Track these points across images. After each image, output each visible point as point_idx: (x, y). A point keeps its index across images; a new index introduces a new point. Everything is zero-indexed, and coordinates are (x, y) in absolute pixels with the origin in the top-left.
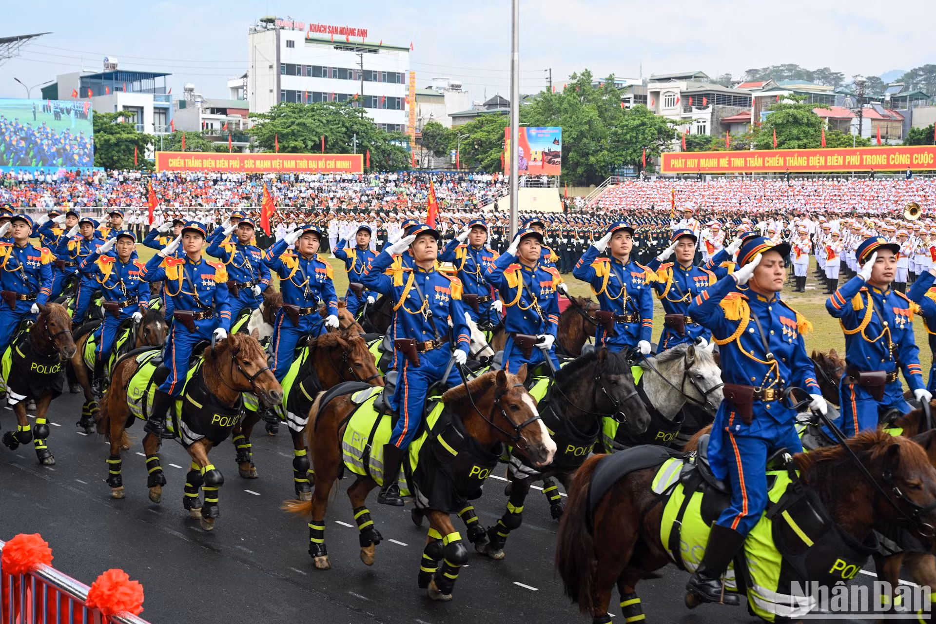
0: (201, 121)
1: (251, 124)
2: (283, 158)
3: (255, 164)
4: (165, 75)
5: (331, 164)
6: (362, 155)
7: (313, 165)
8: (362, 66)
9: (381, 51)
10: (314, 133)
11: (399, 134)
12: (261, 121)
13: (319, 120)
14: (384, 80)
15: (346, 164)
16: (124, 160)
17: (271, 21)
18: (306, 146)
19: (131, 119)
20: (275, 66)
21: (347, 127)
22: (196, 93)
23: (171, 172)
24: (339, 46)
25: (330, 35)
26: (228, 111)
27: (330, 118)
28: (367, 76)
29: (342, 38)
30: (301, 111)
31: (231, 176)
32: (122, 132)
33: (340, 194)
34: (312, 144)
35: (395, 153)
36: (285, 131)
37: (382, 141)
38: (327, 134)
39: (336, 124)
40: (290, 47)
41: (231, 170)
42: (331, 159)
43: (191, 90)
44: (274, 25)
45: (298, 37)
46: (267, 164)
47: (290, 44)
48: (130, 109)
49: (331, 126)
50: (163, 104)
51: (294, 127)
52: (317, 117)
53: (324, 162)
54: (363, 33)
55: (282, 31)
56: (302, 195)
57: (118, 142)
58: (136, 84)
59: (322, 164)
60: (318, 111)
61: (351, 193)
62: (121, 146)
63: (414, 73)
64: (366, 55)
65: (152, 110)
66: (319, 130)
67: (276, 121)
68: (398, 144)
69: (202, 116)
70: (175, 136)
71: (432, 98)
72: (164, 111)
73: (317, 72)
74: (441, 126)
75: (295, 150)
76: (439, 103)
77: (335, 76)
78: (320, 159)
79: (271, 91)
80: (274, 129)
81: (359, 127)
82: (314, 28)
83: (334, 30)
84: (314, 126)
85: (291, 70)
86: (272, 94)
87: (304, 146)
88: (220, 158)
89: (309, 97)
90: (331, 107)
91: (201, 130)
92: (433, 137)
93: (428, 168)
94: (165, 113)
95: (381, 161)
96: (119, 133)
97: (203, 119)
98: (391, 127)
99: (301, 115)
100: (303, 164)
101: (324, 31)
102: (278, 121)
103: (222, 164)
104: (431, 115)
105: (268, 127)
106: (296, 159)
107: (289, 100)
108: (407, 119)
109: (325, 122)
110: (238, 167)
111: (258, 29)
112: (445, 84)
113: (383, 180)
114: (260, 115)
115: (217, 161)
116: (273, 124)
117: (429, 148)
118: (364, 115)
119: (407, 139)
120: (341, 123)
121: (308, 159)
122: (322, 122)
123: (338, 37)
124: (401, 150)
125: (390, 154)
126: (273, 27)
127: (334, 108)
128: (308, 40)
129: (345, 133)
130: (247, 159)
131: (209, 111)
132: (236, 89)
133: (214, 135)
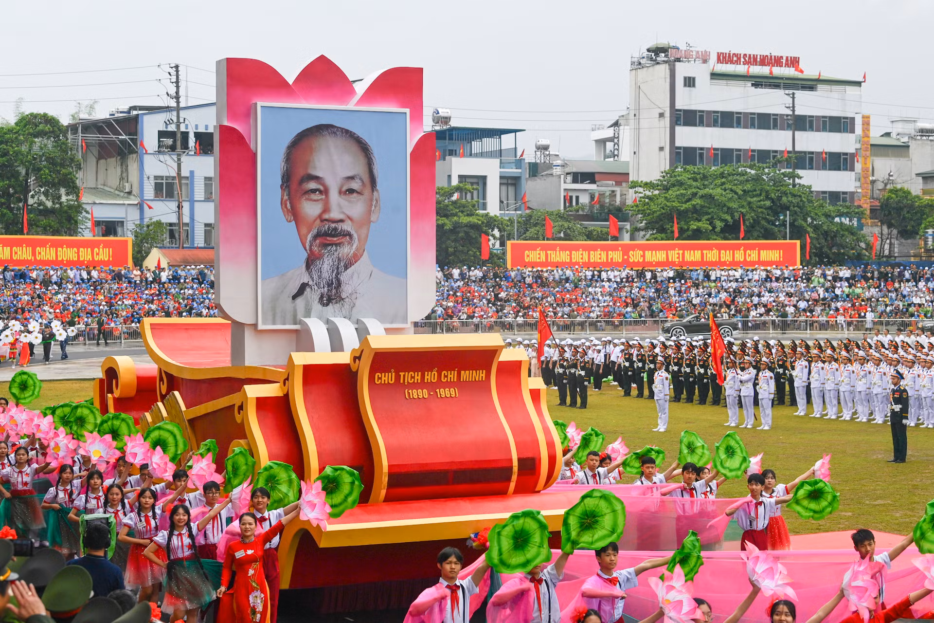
0: (562, 194)
1: (632, 196)
2: (683, 248)
3: (644, 256)
4: (515, 131)
5: (753, 256)
6: (798, 242)
7: (726, 256)
8: (794, 111)
9: (820, 87)
10: (725, 209)
11: (847, 207)
12: (648, 193)
13: (731, 190)
14: (824, 129)
15: (774, 255)
16: (462, 251)
17: (664, 50)
18: (714, 228)
19: (469, 196)
20: (667, 114)
21: (773, 201)
22: (552, 151)
23: (530, 269)
24: (759, 82)
25: (747, 66)
26: (596, 176)
27: (748, 187)
28: (800, 123)
29: (765, 70)
30: (705, 177)
31: (611, 275)
32: (460, 214)
33: (767, 298)
34: (723, 224)
35: (843, 236)
36: (685, 206)
37: (823, 219)
38: (743, 210)
39: (757, 196)
40: (689, 86)
41: (612, 265)
42: (752, 247)
43: (546, 148)
44: (666, 56)
45: (701, 72)
46: (661, 256)
47: (690, 82)
48: (468, 180)
49: (749, 199)
50: (513, 171)
51: (697, 201)
52: (727, 186)
53: (742, 252)
54: (794, 62)
55: (677, 64)
56: (711, 300)
57: (455, 228)
58: (476, 146)
59: (739, 256)
60: (730, 178)
61: (782, 298)
62: (459, 232)
63: (868, 117)
64: (799, 94)
65: (497, 181)
66: (731, 205)
67: (670, 192)
68: (846, 221)
69: (564, 186)
70: (530, 216)
71: (890, 151)
72: (513, 182)
73: (727, 120)
74: (909, 193)
75: (697, 234)
76: (902, 156)
77: (753, 126)
78: (737, 247)
79: (661, 149)
80: (668, 204)
81: (790, 199)
82: (723, 58)
83: (752, 60)
84: (724, 199)
85: (691, 118)
86: (662, 153)
87: (711, 228)
88: (594, 248)
89: (716, 155)
90: (748, 170)
91: (562, 208)
92: (899, 210)
93: (889, 256)
94: (515, 185)
95: (821, 248)
96: (456, 215)
97: (565, 190)
98: (835, 197)
99: (706, 183)
100: (712, 255)
101: (738, 62)
102: (673, 193)
103: (598, 256)
104: (890, 175)
105: (660, 201)
106: (702, 248)
107: (686, 163)
108: (858, 184)
109: (740, 192)
110: (620, 261)
111: (643, 61)
112: (910, 129)
113: (830, 278)
114: (646, 184)
115: (592, 252)
116: (666, 197)
117: (890, 226)
118: (797, 181)
119: (860, 215)
120: (764, 194)
121: (720, 248)
122: (736, 193)
123: (756, 70)
124: (850, 230)
125: (835, 236)
126: (666, 59)
127: (753, 172)
128: (715, 76)
129: (770, 208)
130: (633, 250)
131: (569, 178)
132: (602, 143)
133: (581, 212)
